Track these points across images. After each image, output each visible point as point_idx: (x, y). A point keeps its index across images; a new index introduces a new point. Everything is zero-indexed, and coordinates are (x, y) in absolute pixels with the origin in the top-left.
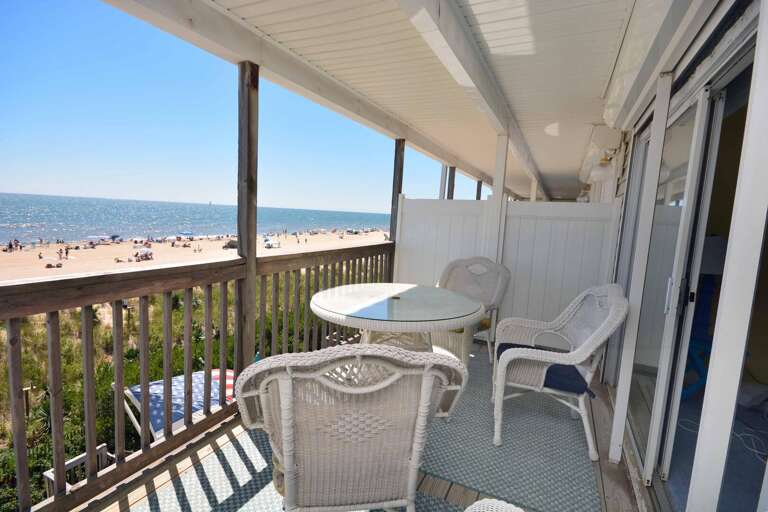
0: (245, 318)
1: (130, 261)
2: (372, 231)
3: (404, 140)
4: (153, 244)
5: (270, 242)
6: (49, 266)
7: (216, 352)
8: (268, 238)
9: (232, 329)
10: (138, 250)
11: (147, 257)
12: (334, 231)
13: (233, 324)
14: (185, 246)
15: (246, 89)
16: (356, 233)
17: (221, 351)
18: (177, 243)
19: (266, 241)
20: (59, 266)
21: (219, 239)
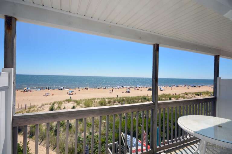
0: (154, 122)
1: (125, 93)
2: (202, 86)
3: (219, 56)
4: (130, 89)
5: (162, 89)
6: (110, 93)
7: (145, 122)
8: (161, 88)
9: (150, 116)
10: (127, 90)
11: (129, 92)
12: (185, 86)
13: (150, 114)
14: (138, 89)
15: (155, 52)
16: (195, 87)
17: (146, 122)
18: (136, 88)
19: (160, 88)
20: (112, 93)
21: (146, 87)
